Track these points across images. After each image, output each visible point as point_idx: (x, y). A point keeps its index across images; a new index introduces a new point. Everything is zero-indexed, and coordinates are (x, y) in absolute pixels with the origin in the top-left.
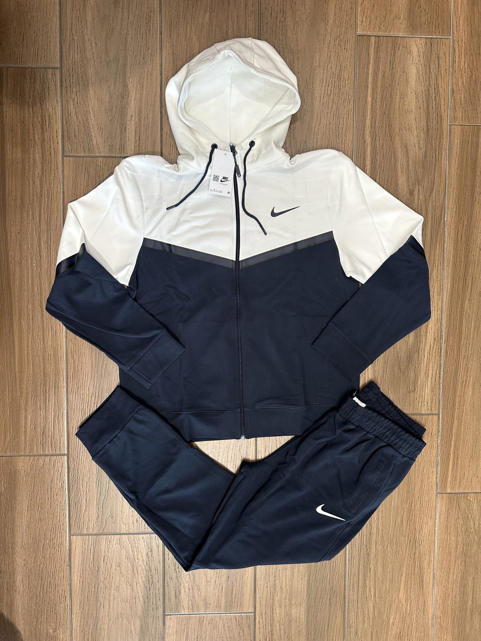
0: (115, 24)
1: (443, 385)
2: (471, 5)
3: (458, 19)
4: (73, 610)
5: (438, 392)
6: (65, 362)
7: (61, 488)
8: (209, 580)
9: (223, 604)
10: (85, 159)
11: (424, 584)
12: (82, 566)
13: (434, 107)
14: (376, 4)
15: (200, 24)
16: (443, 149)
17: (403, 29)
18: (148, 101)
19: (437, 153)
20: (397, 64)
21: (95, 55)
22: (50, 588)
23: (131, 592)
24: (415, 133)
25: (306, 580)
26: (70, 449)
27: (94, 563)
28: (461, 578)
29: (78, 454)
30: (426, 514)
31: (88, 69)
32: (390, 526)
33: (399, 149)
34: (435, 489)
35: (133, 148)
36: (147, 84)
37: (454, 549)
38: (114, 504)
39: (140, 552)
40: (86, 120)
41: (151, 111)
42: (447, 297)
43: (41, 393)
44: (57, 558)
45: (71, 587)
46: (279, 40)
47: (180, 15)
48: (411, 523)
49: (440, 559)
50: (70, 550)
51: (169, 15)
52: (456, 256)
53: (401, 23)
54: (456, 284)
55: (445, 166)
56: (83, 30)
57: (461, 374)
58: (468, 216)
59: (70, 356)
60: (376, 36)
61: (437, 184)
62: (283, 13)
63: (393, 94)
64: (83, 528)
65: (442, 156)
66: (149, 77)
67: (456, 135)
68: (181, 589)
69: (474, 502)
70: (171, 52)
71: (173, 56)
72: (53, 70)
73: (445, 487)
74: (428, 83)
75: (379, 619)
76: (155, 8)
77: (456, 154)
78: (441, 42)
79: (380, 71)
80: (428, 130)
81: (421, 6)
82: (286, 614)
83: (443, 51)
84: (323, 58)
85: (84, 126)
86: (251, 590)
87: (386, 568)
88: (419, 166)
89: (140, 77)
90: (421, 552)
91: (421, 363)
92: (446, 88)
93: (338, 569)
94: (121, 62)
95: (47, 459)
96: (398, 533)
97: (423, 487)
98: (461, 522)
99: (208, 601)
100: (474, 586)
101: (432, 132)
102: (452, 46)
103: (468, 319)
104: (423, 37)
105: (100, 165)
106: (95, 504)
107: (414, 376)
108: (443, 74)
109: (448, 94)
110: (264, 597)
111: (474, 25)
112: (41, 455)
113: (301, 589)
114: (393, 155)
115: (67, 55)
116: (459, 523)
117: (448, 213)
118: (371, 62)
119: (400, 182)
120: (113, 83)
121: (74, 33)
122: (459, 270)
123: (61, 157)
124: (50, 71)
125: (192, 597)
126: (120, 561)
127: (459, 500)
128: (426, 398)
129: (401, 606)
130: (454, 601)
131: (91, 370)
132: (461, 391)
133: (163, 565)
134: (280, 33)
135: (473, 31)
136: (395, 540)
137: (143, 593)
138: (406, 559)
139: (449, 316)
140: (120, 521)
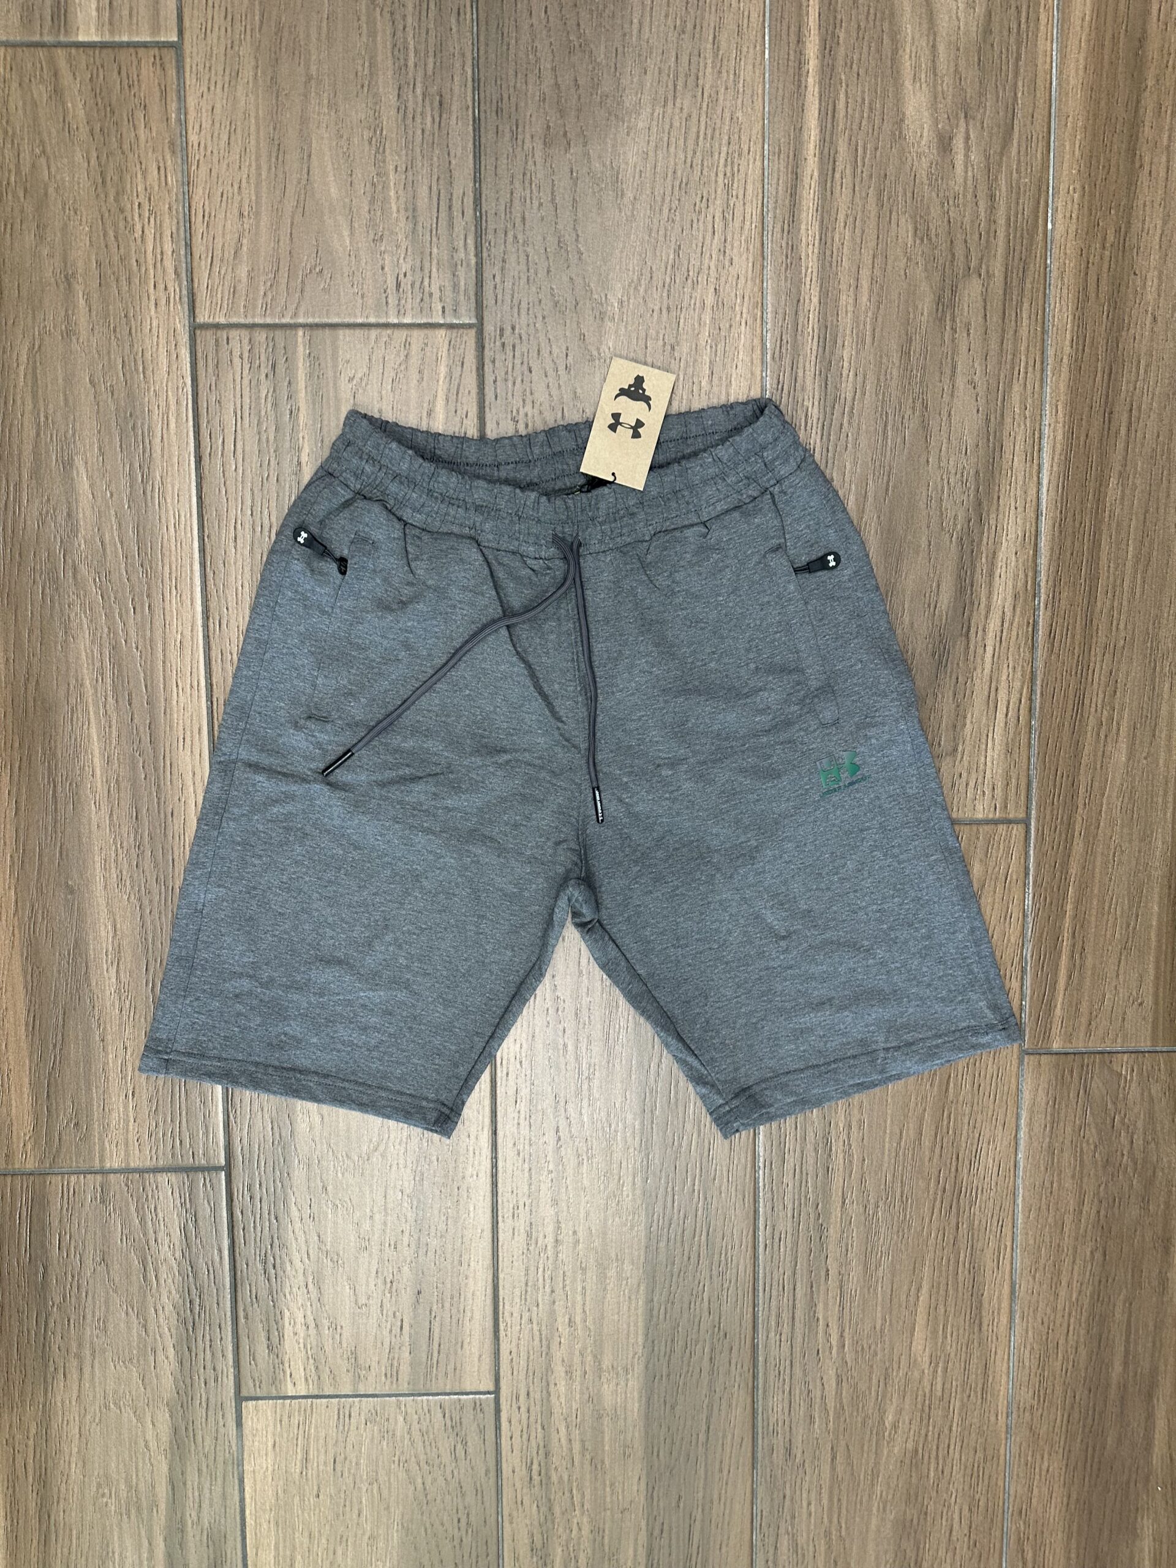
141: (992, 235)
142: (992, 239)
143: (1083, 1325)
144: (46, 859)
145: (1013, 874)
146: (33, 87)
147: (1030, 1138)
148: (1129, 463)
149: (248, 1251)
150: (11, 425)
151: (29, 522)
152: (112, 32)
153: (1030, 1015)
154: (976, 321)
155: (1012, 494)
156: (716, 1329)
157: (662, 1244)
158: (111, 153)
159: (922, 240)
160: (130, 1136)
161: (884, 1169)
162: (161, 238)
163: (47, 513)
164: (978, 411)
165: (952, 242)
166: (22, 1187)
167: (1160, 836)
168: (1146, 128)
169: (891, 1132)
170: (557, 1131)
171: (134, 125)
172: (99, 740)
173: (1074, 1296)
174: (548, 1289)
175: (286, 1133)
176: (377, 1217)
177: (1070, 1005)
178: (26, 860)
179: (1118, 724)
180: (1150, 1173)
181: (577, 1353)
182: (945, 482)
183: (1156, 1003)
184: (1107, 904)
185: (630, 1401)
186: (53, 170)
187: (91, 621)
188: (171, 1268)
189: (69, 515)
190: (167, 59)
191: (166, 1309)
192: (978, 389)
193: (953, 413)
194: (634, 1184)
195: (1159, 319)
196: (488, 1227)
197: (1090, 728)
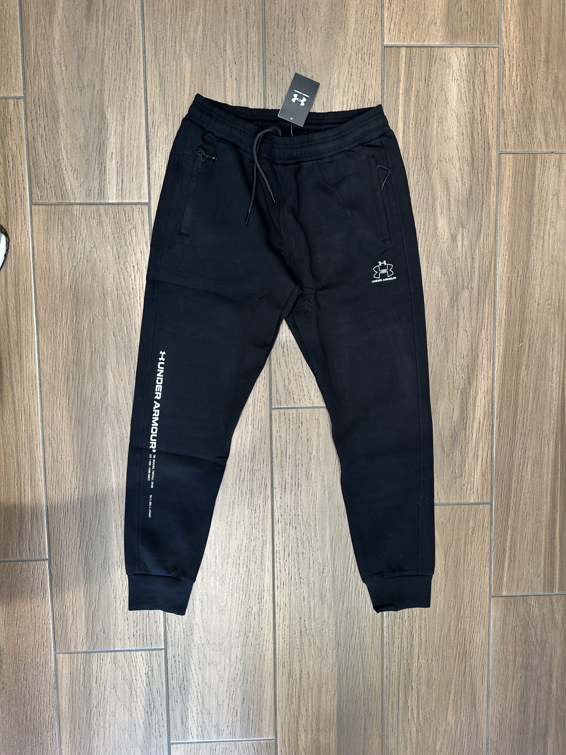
0: (88, 42)
1: (495, 468)
2: (523, 5)
3: (508, 23)
4: (62, 739)
5: (490, 477)
6: (41, 450)
7: (43, 598)
8: (221, 703)
9: (238, 730)
10: (57, 207)
11: (477, 703)
12: (71, 689)
13: (480, 132)
14: (406, 7)
15: (192, 39)
16: (492, 183)
17: (440, 37)
18: (131, 135)
19: (485, 189)
20: (434, 81)
21: (65, 81)
22: (34, 714)
23: (129, 718)
24: (458, 165)
25: (335, 701)
26: (52, 553)
27: (85, 685)
28: (521, 696)
29: (61, 558)
30: (478, 621)
31: (58, 98)
32: (435, 636)
33: (438, 185)
34: (488, 592)
35: (115, 192)
36: (129, 114)
37: (512, 663)
38: (106, 616)
39: (138, 672)
40: (58, 160)
41: (135, 147)
42: (498, 363)
43: (15, 487)
44: (41, 679)
45: (59, 714)
46: (289, 55)
47: (167, 28)
48: (460, 633)
49: (496, 673)
50: (56, 670)
51: (154, 28)
52: (509, 313)
53: (437, 30)
54: (509, 347)
55: (495, 204)
56: (50, 51)
57: (517, 455)
58: (523, 264)
59: (47, 443)
60: (407, 47)
61: (485, 227)
62: (293, 22)
63: (430, 117)
64: (70, 644)
65: (490, 193)
66: (132, 106)
67: (507, 166)
68: (188, 715)
69: (535, 607)
70: (158, 74)
71: (160, 79)
72: (15, 100)
73: (501, 590)
74: (472, 104)
75: (424, 745)
76: (137, 20)
77: (508, 189)
78: (487, 51)
79: (413, 90)
80: (473, 160)
81: (461, 8)
82: (313, 741)
83: (490, 63)
84: (343, 77)
85: (55, 167)
86: (271, 713)
87: (431, 684)
88: (463, 205)
89: (121, 107)
90: (473, 666)
91: (469, 443)
92: (494, 109)
93: (374, 687)
94: (97, 88)
95: (25, 565)
96: (445, 645)
97: (474, 590)
98: (520, 630)
99: (220, 728)
100: (536, 705)
101: (478, 163)
102: (501, 57)
103: (526, 388)
104: (465, 46)
105: (75, 213)
106: (84, 616)
107: (461, 458)
108: (490, 92)
109: (496, 116)
110: (286, 721)
111: (528, 29)
112: (19, 561)
113: (331, 711)
114: (430, 193)
115: (32, 81)
116: (518, 632)
117: (499, 262)
118: (402, 78)
119: (440, 225)
120: (88, 114)
121: (39, 54)
122: (514, 330)
123: (29, 205)
124: (11, 102)
125: (201, 722)
126: (115, 683)
127: (517, 604)
128: (475, 484)
129: (449, 728)
130: (512, 723)
131: (72, 459)
132: (518, 475)
133: (166, 685)
134: (290, 47)
135: (526, 37)
136: (441, 653)
137: (143, 718)
138: (455, 674)
139: (503, 385)
140: (113, 635)
141: (473, 273)
142: (473, 274)
143: (517, 707)
144: (92, 525)
145: (486, 525)
146: (91, 221)
147: (495, 631)
148: (529, 360)
149: (173, 683)
150: (81, 352)
151: (88, 391)
152: (122, 199)
153: (493, 582)
154: (467, 307)
155: (482, 374)
156: (367, 712)
157: (344, 677)
158: (122, 246)
159: (445, 275)
160: (126, 635)
161: (435, 645)
162: (142, 279)
163: (95, 387)
164: (468, 341)
165: (457, 276)
166: (81, 658)
167: (545, 508)
168: (534, 230)
169: (438, 629)
170: (301, 633)
171: (131, 236)
172: (115, 477)
173: (514, 695)
174: (297, 697)
175: (189, 634)
176: (227, 668)
177: (510, 577)
178: (85, 525)
179: (527, 464)
180: (544, 644)
181: (309, 723)
182: (455, 369)
183: (545, 575)
184: (524, 536)
185: (331, 742)
186: (98, 253)
187: (113, 429)
188: (142, 690)
189: (104, 388)
190: (144, 210)
191: (140, 707)
192: (468, 333)
193: (458, 342)
194: (333, 653)
195: (541, 304)
196: (272, 671)
197: (515, 466)
